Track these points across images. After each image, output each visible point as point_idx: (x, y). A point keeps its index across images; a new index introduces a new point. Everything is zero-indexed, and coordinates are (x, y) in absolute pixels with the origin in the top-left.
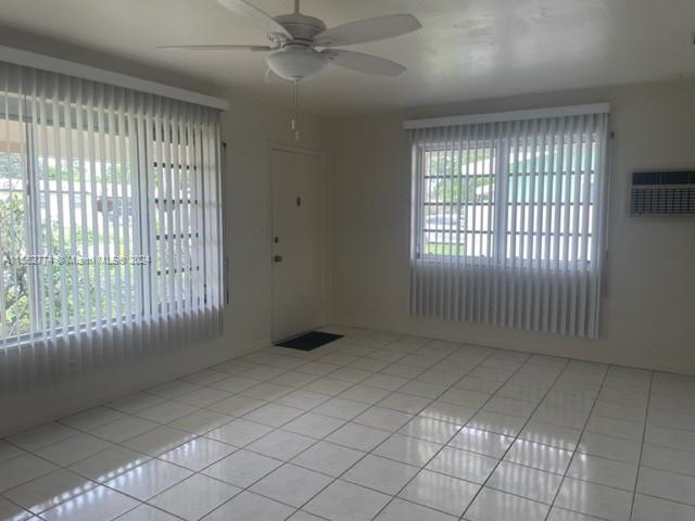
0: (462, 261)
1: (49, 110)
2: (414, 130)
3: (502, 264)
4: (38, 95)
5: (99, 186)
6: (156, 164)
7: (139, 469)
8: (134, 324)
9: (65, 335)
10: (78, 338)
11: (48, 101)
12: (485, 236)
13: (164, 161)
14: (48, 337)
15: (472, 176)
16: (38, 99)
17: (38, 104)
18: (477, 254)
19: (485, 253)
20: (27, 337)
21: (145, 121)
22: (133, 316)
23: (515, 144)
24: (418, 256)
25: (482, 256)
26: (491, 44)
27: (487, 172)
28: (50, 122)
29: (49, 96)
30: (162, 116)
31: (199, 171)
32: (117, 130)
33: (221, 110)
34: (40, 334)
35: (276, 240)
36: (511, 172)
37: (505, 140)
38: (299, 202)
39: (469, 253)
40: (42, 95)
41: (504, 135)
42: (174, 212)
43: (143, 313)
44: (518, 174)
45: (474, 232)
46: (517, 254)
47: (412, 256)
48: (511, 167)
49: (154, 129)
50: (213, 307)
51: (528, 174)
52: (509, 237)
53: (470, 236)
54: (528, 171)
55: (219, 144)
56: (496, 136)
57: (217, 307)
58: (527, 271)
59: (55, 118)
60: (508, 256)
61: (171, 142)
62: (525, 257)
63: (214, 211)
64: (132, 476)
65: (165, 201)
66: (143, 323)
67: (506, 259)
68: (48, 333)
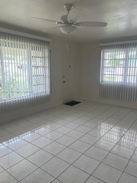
0: (114, 83)
1: (5, 43)
2: (102, 46)
3: (126, 84)
4: (3, 39)
5: (21, 62)
6: (33, 57)
7: (30, 134)
8: (28, 98)
9: (11, 100)
10: (14, 101)
11: (5, 40)
12: (121, 76)
13: (35, 56)
14: (7, 101)
15: (118, 59)
16: (3, 40)
17: (3, 41)
18: (119, 81)
19: (121, 81)
20: (2, 101)
21: (30, 45)
22: (28, 96)
23: (131, 50)
24: (102, 81)
25: (120, 82)
26: (125, 21)
27: (122, 58)
28: (6, 46)
29: (5, 39)
30: (34, 44)
31: (44, 59)
32: (23, 48)
33: (50, 42)
34: (5, 100)
35: (64, 77)
36: (129, 58)
37: (128, 49)
38: (70, 66)
39: (116, 81)
40: (4, 39)
41: (128, 48)
42: (37, 69)
43: (30, 95)
44: (131, 59)
45: (118, 75)
46: (130, 81)
47: (100, 82)
48: (130, 57)
49: (32, 48)
50: (48, 94)
51: (134, 59)
52: (128, 76)
53: (117, 76)
54: (134, 58)
55: (49, 51)
56: (125, 48)
57: (49, 94)
58: (133, 86)
59: (7, 45)
60: (127, 82)
61: (37, 51)
62: (132, 82)
63: (48, 69)
64: (28, 136)
65: (35, 67)
66: (30, 98)
67: (127, 83)
68: (7, 100)
